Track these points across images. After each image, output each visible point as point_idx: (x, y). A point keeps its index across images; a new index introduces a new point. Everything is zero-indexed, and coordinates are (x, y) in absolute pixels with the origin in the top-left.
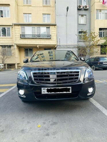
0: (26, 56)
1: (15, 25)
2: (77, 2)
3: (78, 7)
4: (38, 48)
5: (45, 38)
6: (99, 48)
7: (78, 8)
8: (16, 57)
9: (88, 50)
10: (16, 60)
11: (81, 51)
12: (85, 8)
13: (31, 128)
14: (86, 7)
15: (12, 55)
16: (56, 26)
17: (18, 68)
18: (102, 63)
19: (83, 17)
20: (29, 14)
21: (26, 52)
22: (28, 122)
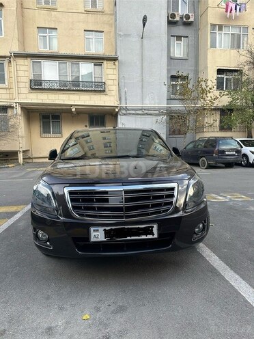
0: (44, 133)
1: (17, 56)
2: (168, 5)
3: (168, 17)
4: (75, 113)
5: (92, 91)
6: (217, 116)
7: (170, 19)
8: (20, 134)
9: (191, 120)
10: (21, 141)
11: (176, 123)
12: (184, 20)
13: (68, 323)
14: (188, 17)
15: (11, 130)
16: (117, 63)
17: (25, 160)
18: (223, 152)
19: (180, 42)
20: (50, 30)
21: (43, 123)
22: (61, 309)
